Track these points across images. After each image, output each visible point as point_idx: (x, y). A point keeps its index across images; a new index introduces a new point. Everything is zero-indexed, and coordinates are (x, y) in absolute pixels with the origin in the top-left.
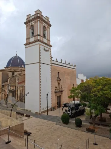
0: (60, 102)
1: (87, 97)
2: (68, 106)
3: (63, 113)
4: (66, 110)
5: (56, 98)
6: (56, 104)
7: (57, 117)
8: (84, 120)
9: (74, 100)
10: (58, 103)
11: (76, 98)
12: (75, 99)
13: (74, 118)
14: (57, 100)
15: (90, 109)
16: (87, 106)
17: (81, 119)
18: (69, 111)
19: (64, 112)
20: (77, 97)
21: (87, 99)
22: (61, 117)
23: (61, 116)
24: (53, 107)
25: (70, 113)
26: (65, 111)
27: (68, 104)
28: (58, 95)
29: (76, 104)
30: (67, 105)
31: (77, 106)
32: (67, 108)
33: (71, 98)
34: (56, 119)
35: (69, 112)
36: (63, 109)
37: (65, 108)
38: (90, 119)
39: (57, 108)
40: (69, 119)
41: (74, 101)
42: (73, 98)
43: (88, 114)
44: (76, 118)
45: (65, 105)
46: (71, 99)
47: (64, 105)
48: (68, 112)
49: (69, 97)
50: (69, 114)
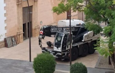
0: (30, 24)
1: (104, 9)
2: (54, 33)
3: (40, 51)
4: (49, 44)
5: (18, 13)
6: (18, 29)
7: (21, 61)
8: (93, 66)
9: (69, 18)
10: (24, 25)
11: (75, 11)
12: (73, 14)
13: (69, 64)
14: (21, 18)
15: (110, 40)
16: (102, 32)
17: (87, 66)
18: (58, 45)
19: (44, 49)
20: (78, 8)
21: (104, 15)
22: (32, 63)
23: (32, 60)
24: (12, 37)
25: (60, 49)
26: (46, 46)
27: (56, 27)
28: (25, 5)
29: (76, 28)
30: (52, 30)
31: (79, 31)
32: (52, 39)
33: (60, 12)
34: (20, 67)
35: (58, 48)
36: (42, 40)
37: (47, 39)
38: (110, 63)
39: (22, 40)
40: (54, 66)
41: (68, 21)
42: (66, 12)
43: (104, 53)
44: (73, 63)
45: (47, 31)
46: (61, 15)
47: (44, 30)
48: (55, 49)
49: (55, 10)
50: (56, 52)
